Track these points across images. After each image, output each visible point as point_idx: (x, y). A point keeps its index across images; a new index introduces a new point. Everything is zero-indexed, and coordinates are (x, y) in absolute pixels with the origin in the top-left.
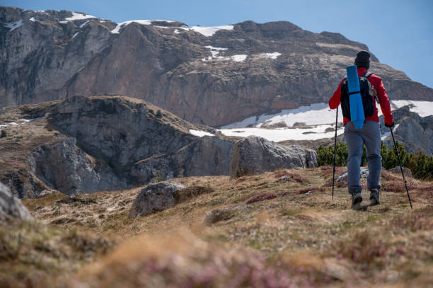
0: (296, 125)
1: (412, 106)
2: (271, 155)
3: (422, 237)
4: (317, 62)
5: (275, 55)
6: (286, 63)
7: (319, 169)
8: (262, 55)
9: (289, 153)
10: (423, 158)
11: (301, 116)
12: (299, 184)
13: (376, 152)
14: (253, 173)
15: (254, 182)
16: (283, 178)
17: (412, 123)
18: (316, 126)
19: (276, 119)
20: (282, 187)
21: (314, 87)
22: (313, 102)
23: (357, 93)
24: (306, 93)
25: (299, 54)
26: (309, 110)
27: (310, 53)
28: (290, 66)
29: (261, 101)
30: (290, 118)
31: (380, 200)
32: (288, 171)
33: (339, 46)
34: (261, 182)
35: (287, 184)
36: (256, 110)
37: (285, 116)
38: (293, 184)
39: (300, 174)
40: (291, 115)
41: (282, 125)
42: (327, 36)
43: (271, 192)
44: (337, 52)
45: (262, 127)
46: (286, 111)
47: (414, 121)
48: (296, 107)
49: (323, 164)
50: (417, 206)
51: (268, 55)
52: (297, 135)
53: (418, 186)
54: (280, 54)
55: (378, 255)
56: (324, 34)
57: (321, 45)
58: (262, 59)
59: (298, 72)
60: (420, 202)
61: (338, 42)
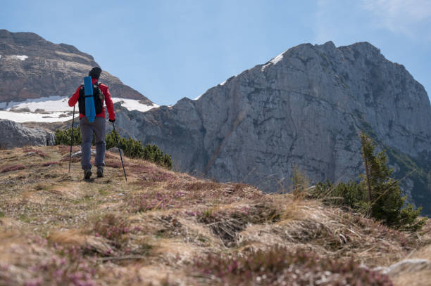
0: (38, 111)
1: (123, 102)
2: (20, 135)
3: (151, 216)
4: (55, 65)
5: (23, 58)
6: (32, 64)
7: (57, 147)
8: (13, 57)
9: (34, 133)
10: (131, 142)
11: (41, 105)
12: (42, 159)
13: (102, 140)
14: (5, 149)
15: (6, 156)
16: (30, 153)
17: (122, 114)
18: (52, 112)
19: (22, 105)
20: (29, 161)
21: (52, 83)
22: (51, 94)
23: (91, 96)
24: (45, 88)
25: (43, 58)
26: (48, 100)
27: (50, 58)
28: (35, 67)
29: (11, 91)
30: (33, 105)
31: (104, 174)
32: (34, 148)
33: (73, 55)
34: (13, 155)
35: (33, 158)
36: (6, 98)
37: (29, 104)
38: (38, 158)
39: (43, 150)
40: (34, 103)
41: (26, 110)
42: (64, 47)
43: (21, 164)
44: (71, 59)
45: (10, 111)
46: (30, 100)
47: (124, 113)
48: (39, 98)
49: (59, 144)
50: (130, 179)
51: (19, 57)
52: (38, 118)
53: (130, 164)
54: (27, 57)
55: (124, 233)
56: (62, 45)
57: (59, 53)
58: (14, 60)
59: (40, 72)
60: (132, 176)
61: (71, 52)
